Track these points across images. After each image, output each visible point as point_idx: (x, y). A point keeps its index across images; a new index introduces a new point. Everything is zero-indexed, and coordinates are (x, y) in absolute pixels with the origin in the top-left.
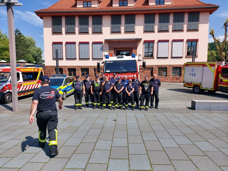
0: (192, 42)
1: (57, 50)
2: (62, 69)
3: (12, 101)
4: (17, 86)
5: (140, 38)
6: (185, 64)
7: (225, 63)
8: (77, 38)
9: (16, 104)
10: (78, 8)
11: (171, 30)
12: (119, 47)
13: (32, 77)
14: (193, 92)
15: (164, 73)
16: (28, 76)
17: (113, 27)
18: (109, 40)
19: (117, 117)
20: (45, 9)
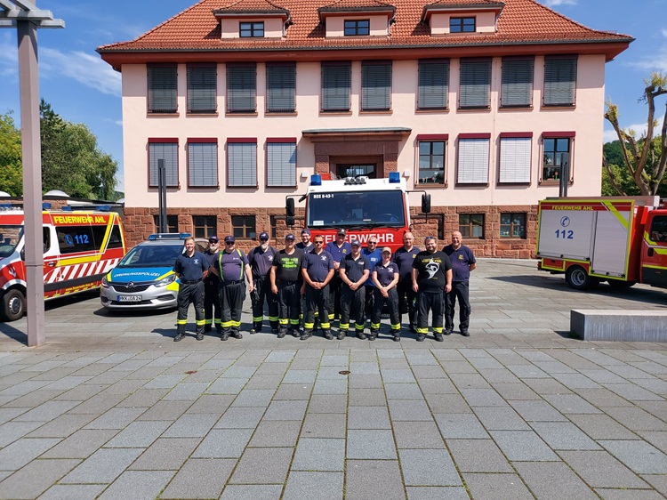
0: (556, 139)
1: (161, 162)
2: (177, 216)
3: (25, 314)
4: (42, 267)
5: (406, 126)
6: (542, 203)
7: (661, 202)
8: (222, 126)
9: (38, 322)
10: (223, 40)
11: (494, 104)
12: (344, 154)
13: (86, 242)
14: (566, 285)
15: (477, 230)
16: (76, 237)
17: (327, 97)
18: (317, 133)
19: (351, 364)
20: (127, 43)
